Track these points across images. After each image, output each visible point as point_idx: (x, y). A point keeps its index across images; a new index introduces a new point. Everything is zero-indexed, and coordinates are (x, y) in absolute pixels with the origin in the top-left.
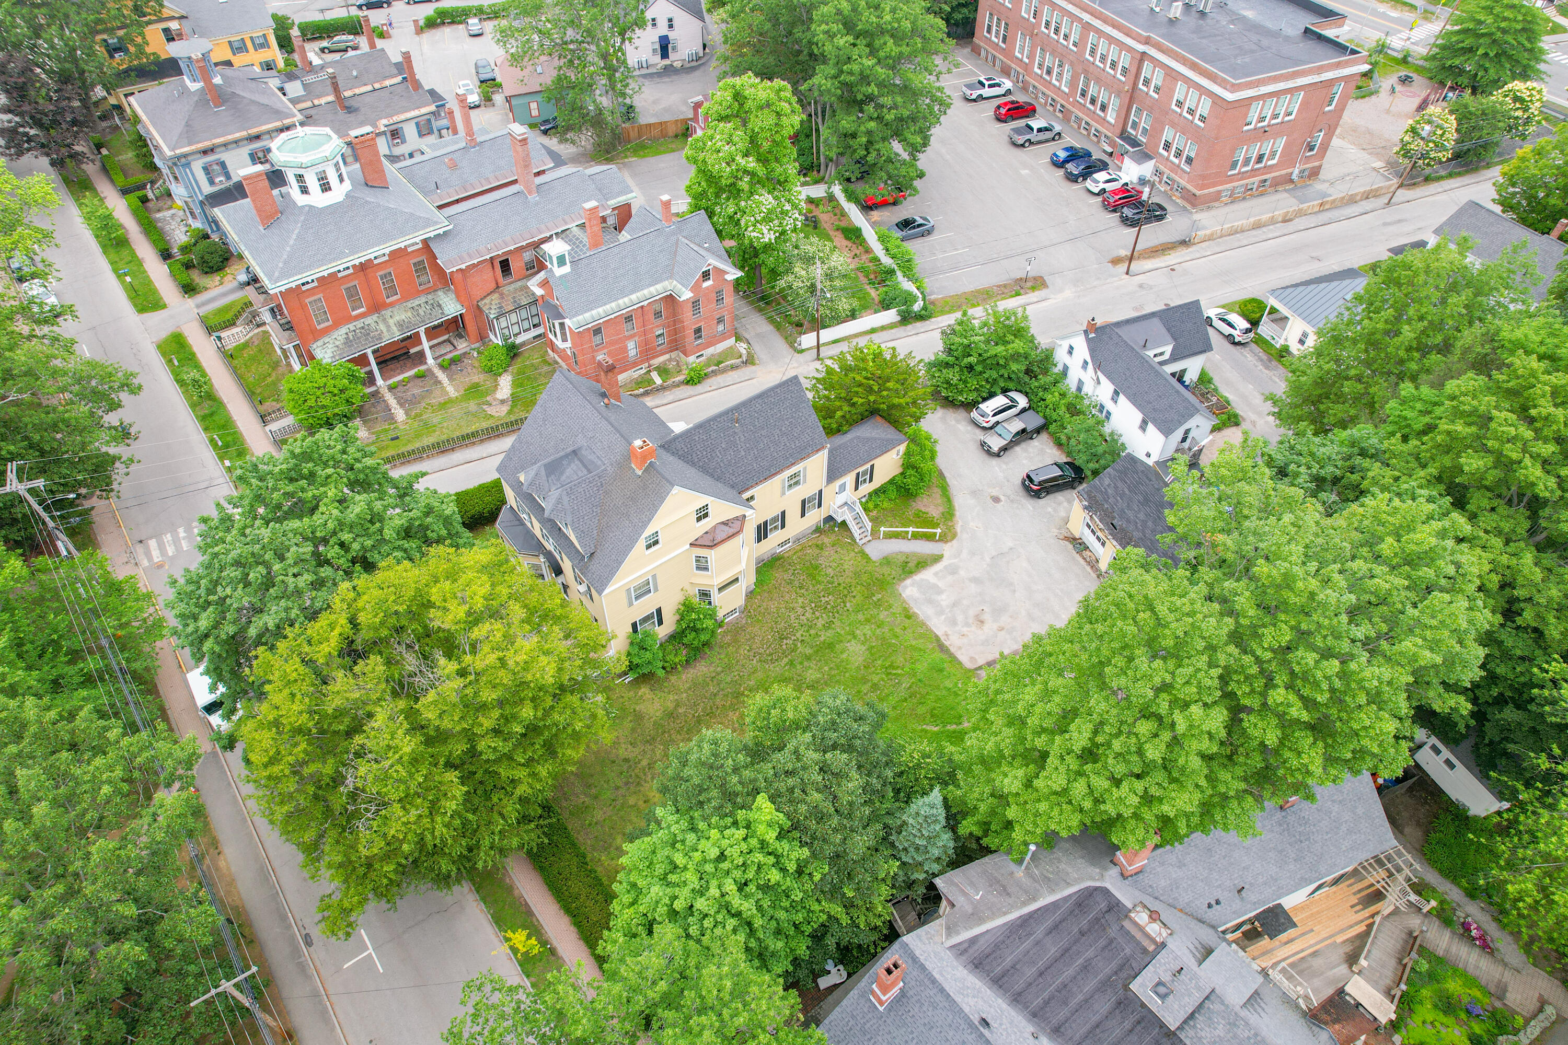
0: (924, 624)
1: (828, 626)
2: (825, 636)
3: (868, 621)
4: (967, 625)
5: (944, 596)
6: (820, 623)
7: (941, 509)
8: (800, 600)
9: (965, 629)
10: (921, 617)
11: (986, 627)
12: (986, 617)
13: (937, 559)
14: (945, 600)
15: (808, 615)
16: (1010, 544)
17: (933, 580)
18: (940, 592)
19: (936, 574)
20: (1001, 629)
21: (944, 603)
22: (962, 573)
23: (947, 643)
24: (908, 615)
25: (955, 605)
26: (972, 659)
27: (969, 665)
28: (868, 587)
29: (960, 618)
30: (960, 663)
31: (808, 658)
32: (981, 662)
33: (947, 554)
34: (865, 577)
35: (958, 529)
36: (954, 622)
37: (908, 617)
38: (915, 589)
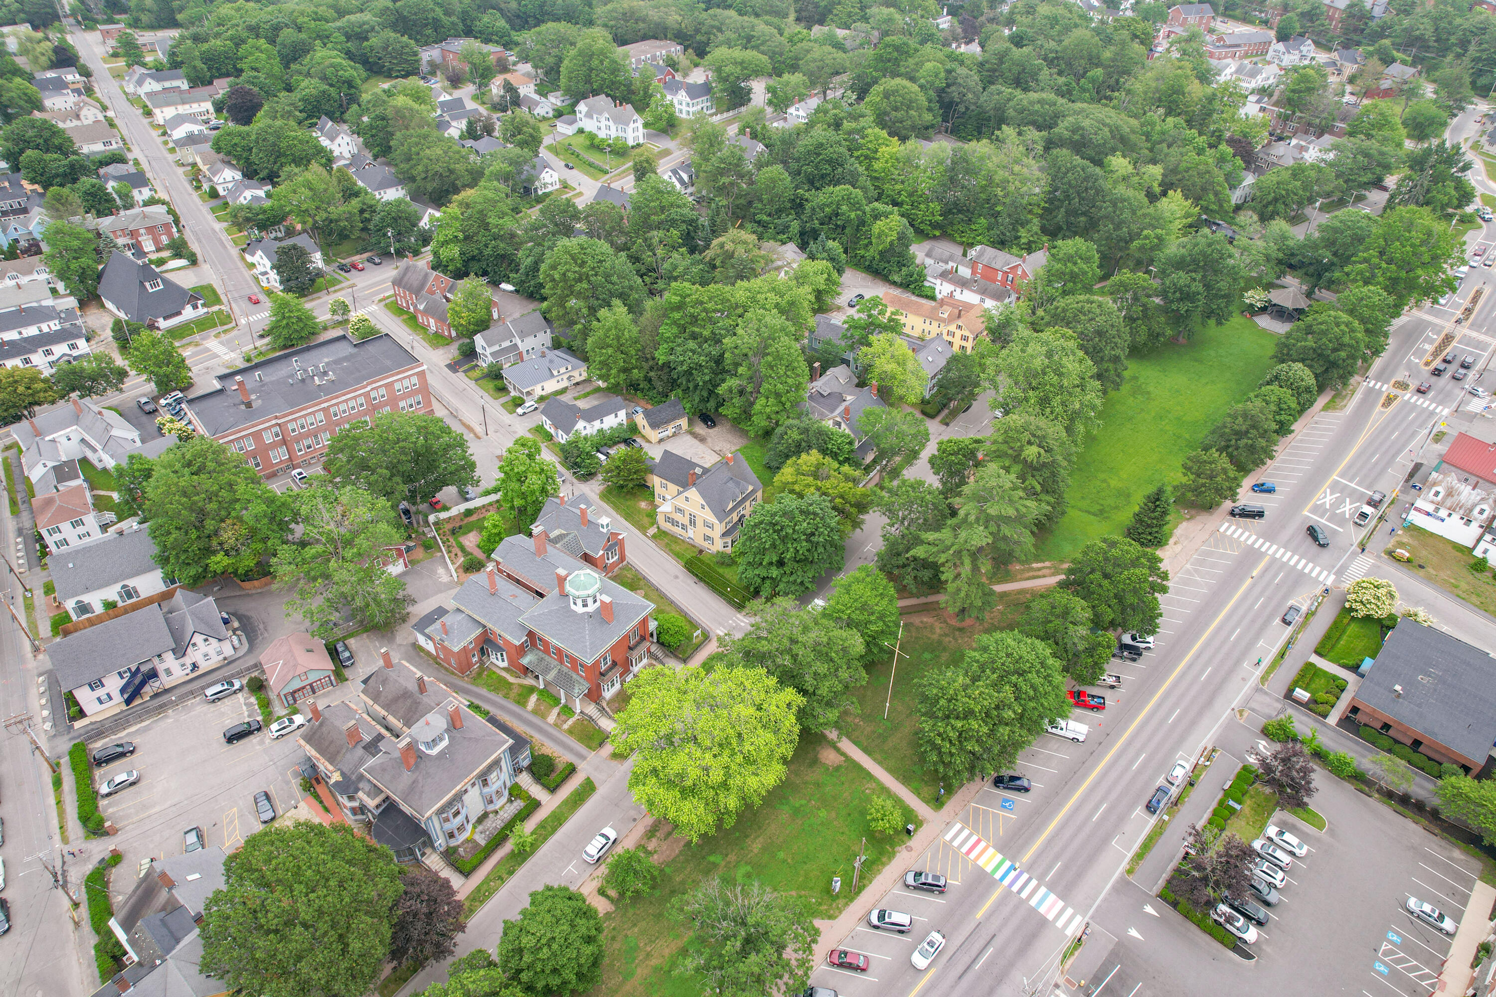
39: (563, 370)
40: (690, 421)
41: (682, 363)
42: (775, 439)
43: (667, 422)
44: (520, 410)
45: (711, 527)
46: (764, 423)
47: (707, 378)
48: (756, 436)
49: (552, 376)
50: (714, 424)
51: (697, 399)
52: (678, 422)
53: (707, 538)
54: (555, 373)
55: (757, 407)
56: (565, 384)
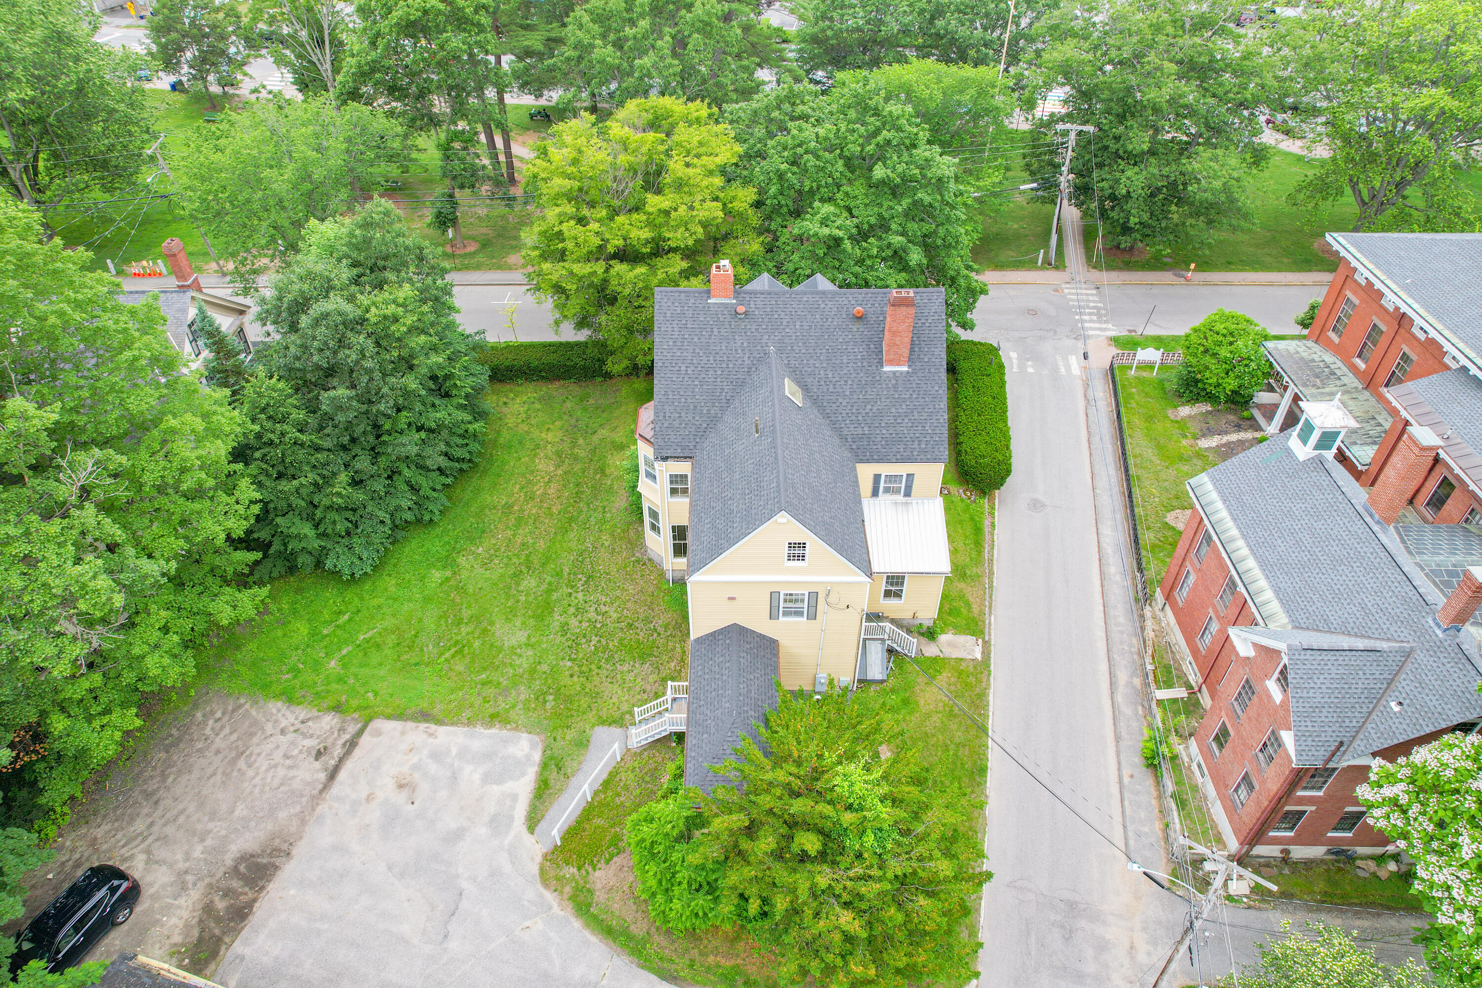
0: (470, 723)
1: (564, 629)
2: (557, 619)
3: (533, 671)
4: (416, 767)
5: (477, 777)
6: (573, 622)
7: (600, 896)
8: (615, 616)
9: (414, 759)
10: (480, 729)
11: (391, 784)
12: (401, 798)
13: (533, 822)
14: (472, 774)
15: (592, 615)
16: (453, 945)
17: (510, 786)
18: (487, 779)
19: (514, 798)
20: (369, 799)
21: (468, 768)
22: (482, 831)
23: (423, 726)
24: (495, 719)
25: (454, 778)
26: (378, 733)
27: (379, 724)
28: (569, 699)
29: (433, 768)
30: (389, 717)
31: (549, 591)
32: (366, 740)
33: (528, 839)
34: (584, 702)
35: (550, 897)
36: (435, 756)
37: (493, 717)
38: (520, 754)
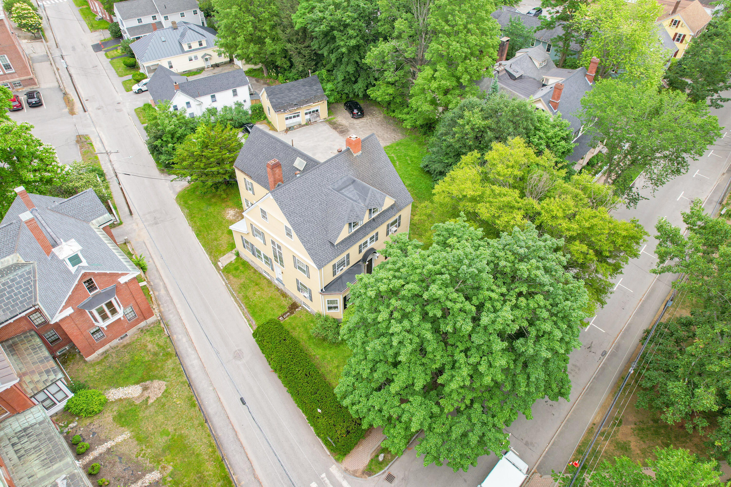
39: (195, 45)
40: (331, 107)
41: (320, 21)
42: (440, 129)
43: (299, 104)
44: (136, 87)
45: (306, 270)
46: (426, 107)
47: (353, 42)
48: (414, 128)
49: (183, 51)
50: (362, 114)
51: (340, 77)
52: (314, 107)
53: (301, 287)
54: (186, 48)
55: (420, 80)
56: (199, 63)
